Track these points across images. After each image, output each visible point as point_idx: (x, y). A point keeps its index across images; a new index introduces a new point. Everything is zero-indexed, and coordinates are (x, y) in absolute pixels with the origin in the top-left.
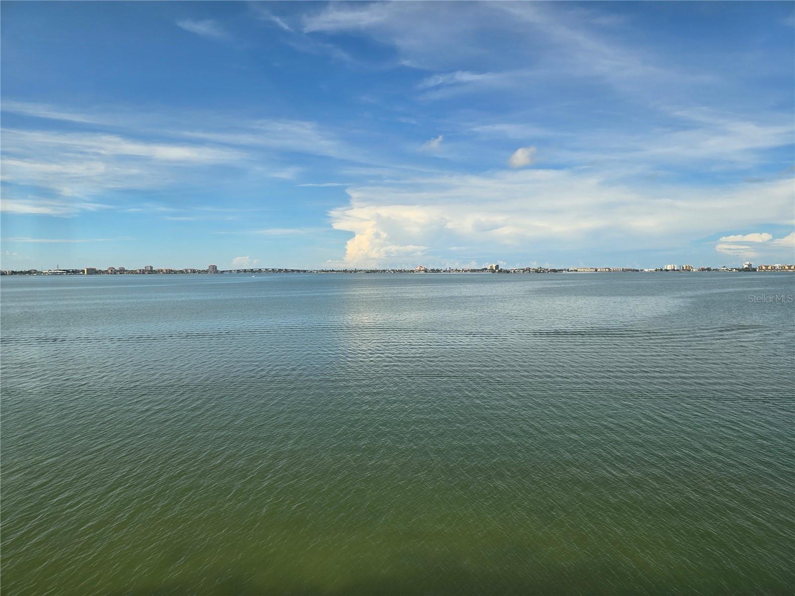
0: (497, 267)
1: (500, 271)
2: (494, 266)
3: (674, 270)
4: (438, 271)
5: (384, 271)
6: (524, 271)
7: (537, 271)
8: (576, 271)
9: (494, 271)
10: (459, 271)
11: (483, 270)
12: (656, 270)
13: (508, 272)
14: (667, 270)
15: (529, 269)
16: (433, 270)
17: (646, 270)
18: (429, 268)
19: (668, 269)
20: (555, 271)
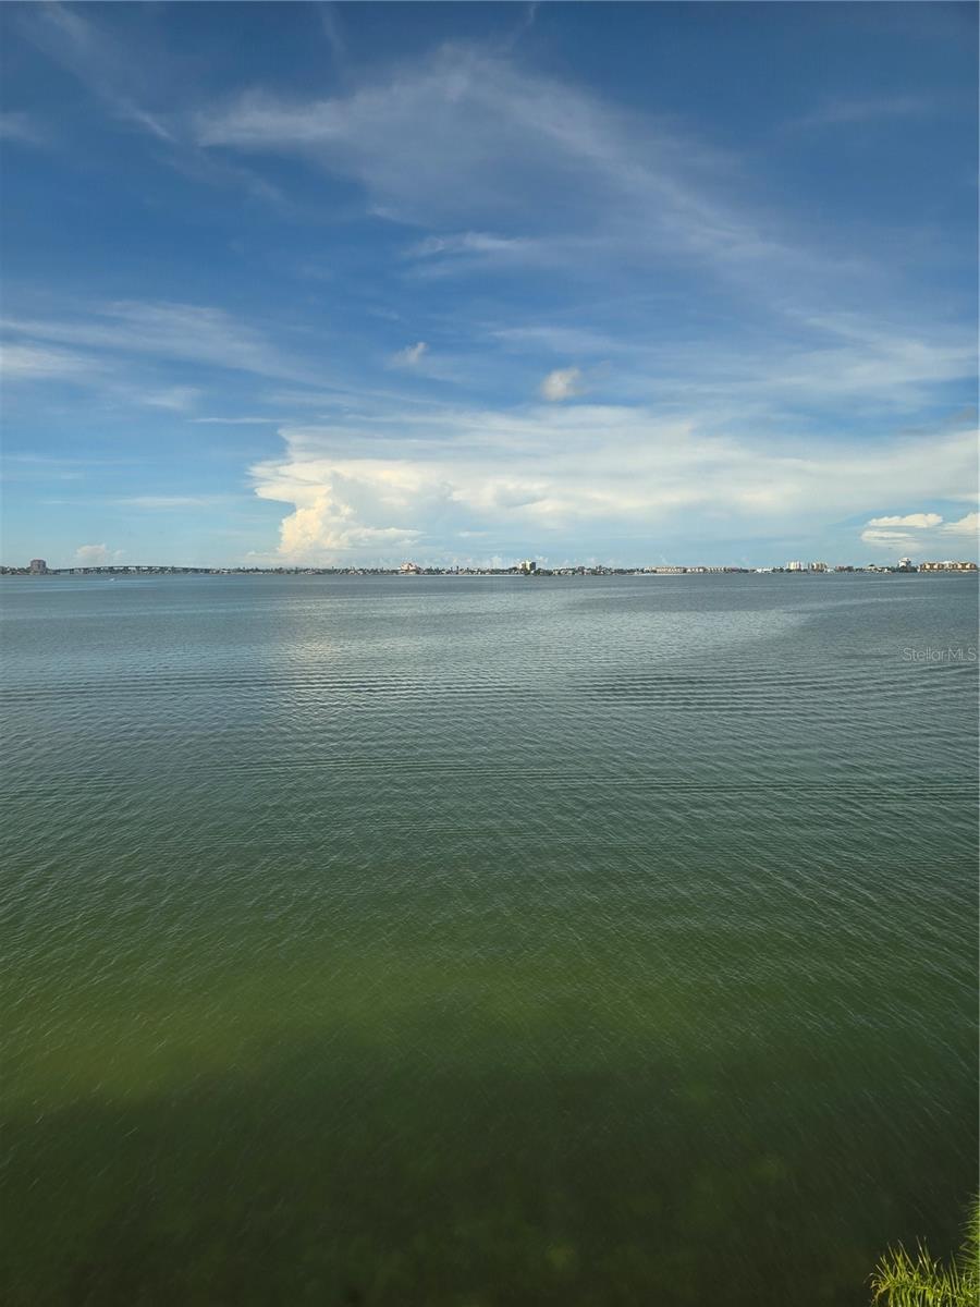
0: (533, 565)
1: (538, 572)
2: (528, 564)
3: (799, 570)
4: (438, 571)
5: (347, 571)
6: (574, 571)
7: (594, 572)
8: (655, 572)
9: (526, 572)
10: (472, 572)
11: (510, 571)
12: (774, 571)
13: (549, 573)
14: (789, 571)
15: (582, 570)
16: (429, 571)
17: (759, 571)
18: (424, 567)
19: (792, 568)
20: (621, 572)
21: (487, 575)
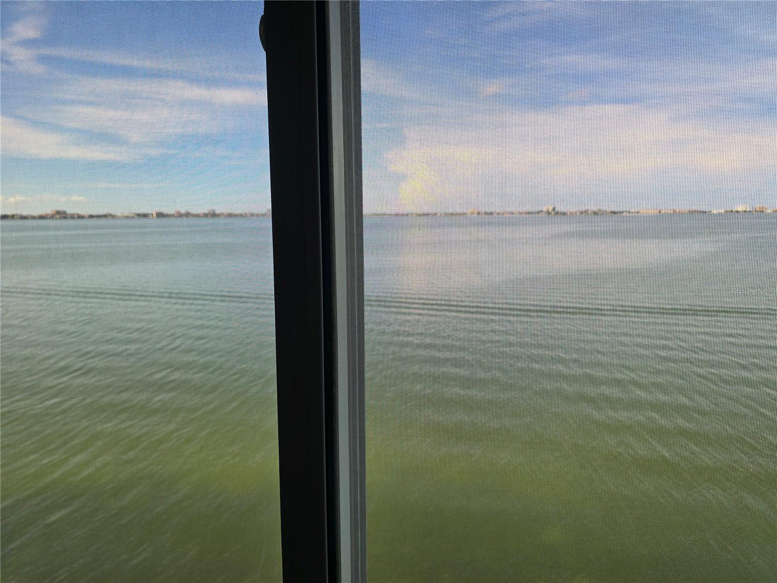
0: (554, 209)
1: (557, 213)
2: (551, 209)
3: (745, 211)
4: (491, 214)
5: (436, 214)
6: (582, 213)
7: (595, 213)
8: (638, 212)
9: (549, 213)
10: (513, 213)
11: (538, 212)
12: (726, 212)
13: (564, 214)
14: (738, 212)
15: (586, 212)
16: (486, 213)
17: (715, 212)
18: (482, 210)
19: (739, 209)
20: (614, 213)
21: (523, 215)
